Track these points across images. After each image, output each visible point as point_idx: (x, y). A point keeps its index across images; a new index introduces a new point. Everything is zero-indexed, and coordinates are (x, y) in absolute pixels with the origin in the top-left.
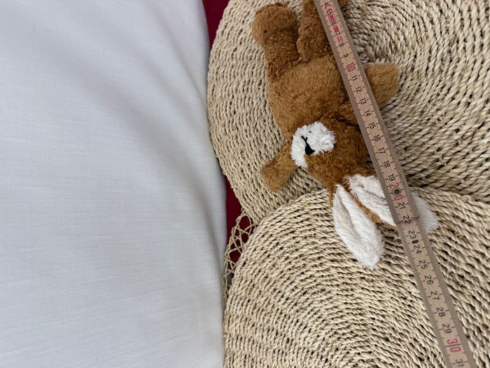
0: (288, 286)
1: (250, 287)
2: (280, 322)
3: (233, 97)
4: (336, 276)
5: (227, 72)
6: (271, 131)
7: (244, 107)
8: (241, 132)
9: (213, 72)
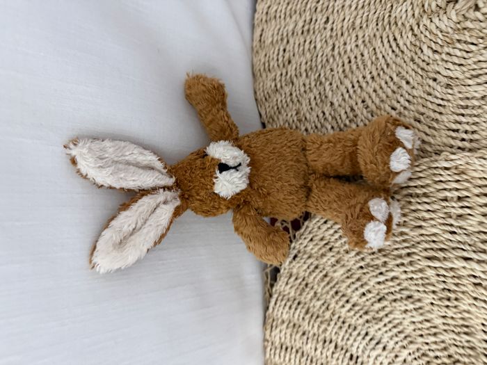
0: (357, 289)
1: (301, 287)
2: (342, 334)
3: (288, 42)
4: (433, 280)
5: (281, 11)
6: (341, 83)
7: (303, 53)
8: (297, 86)
9: (262, 13)
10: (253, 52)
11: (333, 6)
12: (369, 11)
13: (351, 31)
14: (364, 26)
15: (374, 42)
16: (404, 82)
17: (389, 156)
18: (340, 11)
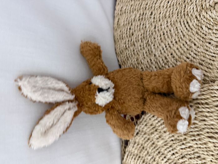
1: (140, 149)
3: (132, 24)
5: (128, 9)
6: (160, 45)
7: (140, 30)
8: (137, 46)
9: (119, 10)
10: (114, 29)
11: (155, 6)
12: (173, 9)
13: (164, 19)
14: (171, 16)
15: (176, 24)
16: (193, 45)
17: (189, 84)
18: (158, 9)
